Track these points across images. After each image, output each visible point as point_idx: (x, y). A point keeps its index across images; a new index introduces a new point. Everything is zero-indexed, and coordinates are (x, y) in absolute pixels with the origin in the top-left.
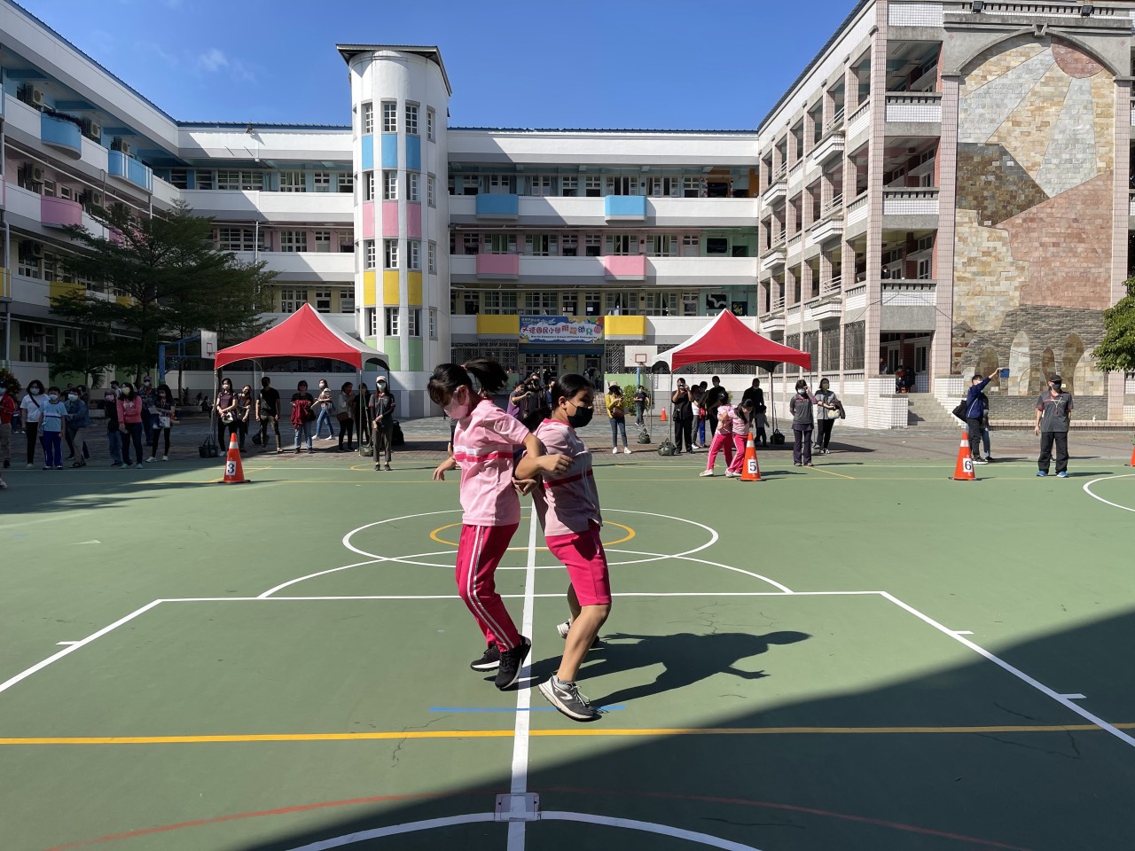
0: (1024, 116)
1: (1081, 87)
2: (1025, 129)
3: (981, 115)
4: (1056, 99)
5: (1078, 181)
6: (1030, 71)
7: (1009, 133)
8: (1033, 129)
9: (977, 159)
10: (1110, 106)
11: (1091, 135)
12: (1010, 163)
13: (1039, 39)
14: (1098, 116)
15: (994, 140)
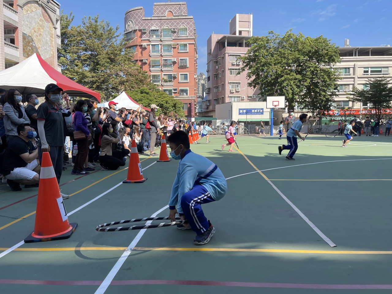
0: (36, 30)
1: (47, 25)
2: (37, 34)
3: (27, 24)
4: (42, 27)
5: (48, 56)
6: (37, 15)
7: (34, 34)
8: (38, 35)
9: (27, 40)
10: (52, 34)
11: (49, 43)
12: (34, 45)
13: (39, 4)
14: (51, 37)
15: (30, 35)
